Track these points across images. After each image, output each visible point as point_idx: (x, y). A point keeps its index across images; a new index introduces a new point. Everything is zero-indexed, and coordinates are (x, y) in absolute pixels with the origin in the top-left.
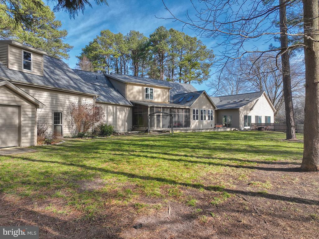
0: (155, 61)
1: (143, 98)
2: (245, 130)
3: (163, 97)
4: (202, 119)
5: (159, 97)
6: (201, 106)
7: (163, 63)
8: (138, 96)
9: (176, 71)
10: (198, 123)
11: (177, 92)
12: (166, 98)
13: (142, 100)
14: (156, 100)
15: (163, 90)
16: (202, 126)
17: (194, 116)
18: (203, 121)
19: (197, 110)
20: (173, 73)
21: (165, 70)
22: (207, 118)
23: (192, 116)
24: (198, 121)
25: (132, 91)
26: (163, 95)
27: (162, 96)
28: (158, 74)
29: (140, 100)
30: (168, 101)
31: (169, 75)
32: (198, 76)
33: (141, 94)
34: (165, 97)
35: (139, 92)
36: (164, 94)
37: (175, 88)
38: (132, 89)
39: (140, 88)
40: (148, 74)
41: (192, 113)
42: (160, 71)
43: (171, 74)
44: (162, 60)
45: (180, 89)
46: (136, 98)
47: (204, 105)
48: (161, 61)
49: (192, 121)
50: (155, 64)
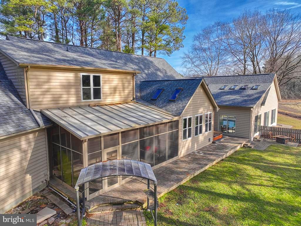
0: (108, 20)
1: (77, 100)
2: (256, 140)
3: (124, 90)
4: (196, 134)
5: (115, 93)
6: (196, 108)
7: (119, 23)
8: (65, 96)
9: (137, 37)
10: (191, 143)
11: (145, 73)
12: (129, 93)
13: (76, 104)
14: (109, 100)
15: (123, 76)
16: (197, 146)
17: (185, 132)
18: (198, 137)
19: (190, 119)
20: (133, 38)
21: (122, 34)
22: (204, 129)
23: (181, 134)
24: (192, 139)
25: (46, 87)
26: (124, 88)
27: (121, 89)
28: (114, 40)
29: (70, 104)
30: (132, 98)
31: (128, 41)
32: (167, 45)
33: (73, 91)
34: (127, 91)
35: (67, 87)
36: (126, 85)
37: (142, 66)
38: (48, 81)
39: (70, 76)
40: (100, 39)
41: (181, 125)
42: (115, 35)
43: (131, 40)
44: (119, 19)
45: (149, 68)
46: (61, 102)
47: (201, 105)
48: (117, 21)
49: (181, 141)
50: (109, 25)
